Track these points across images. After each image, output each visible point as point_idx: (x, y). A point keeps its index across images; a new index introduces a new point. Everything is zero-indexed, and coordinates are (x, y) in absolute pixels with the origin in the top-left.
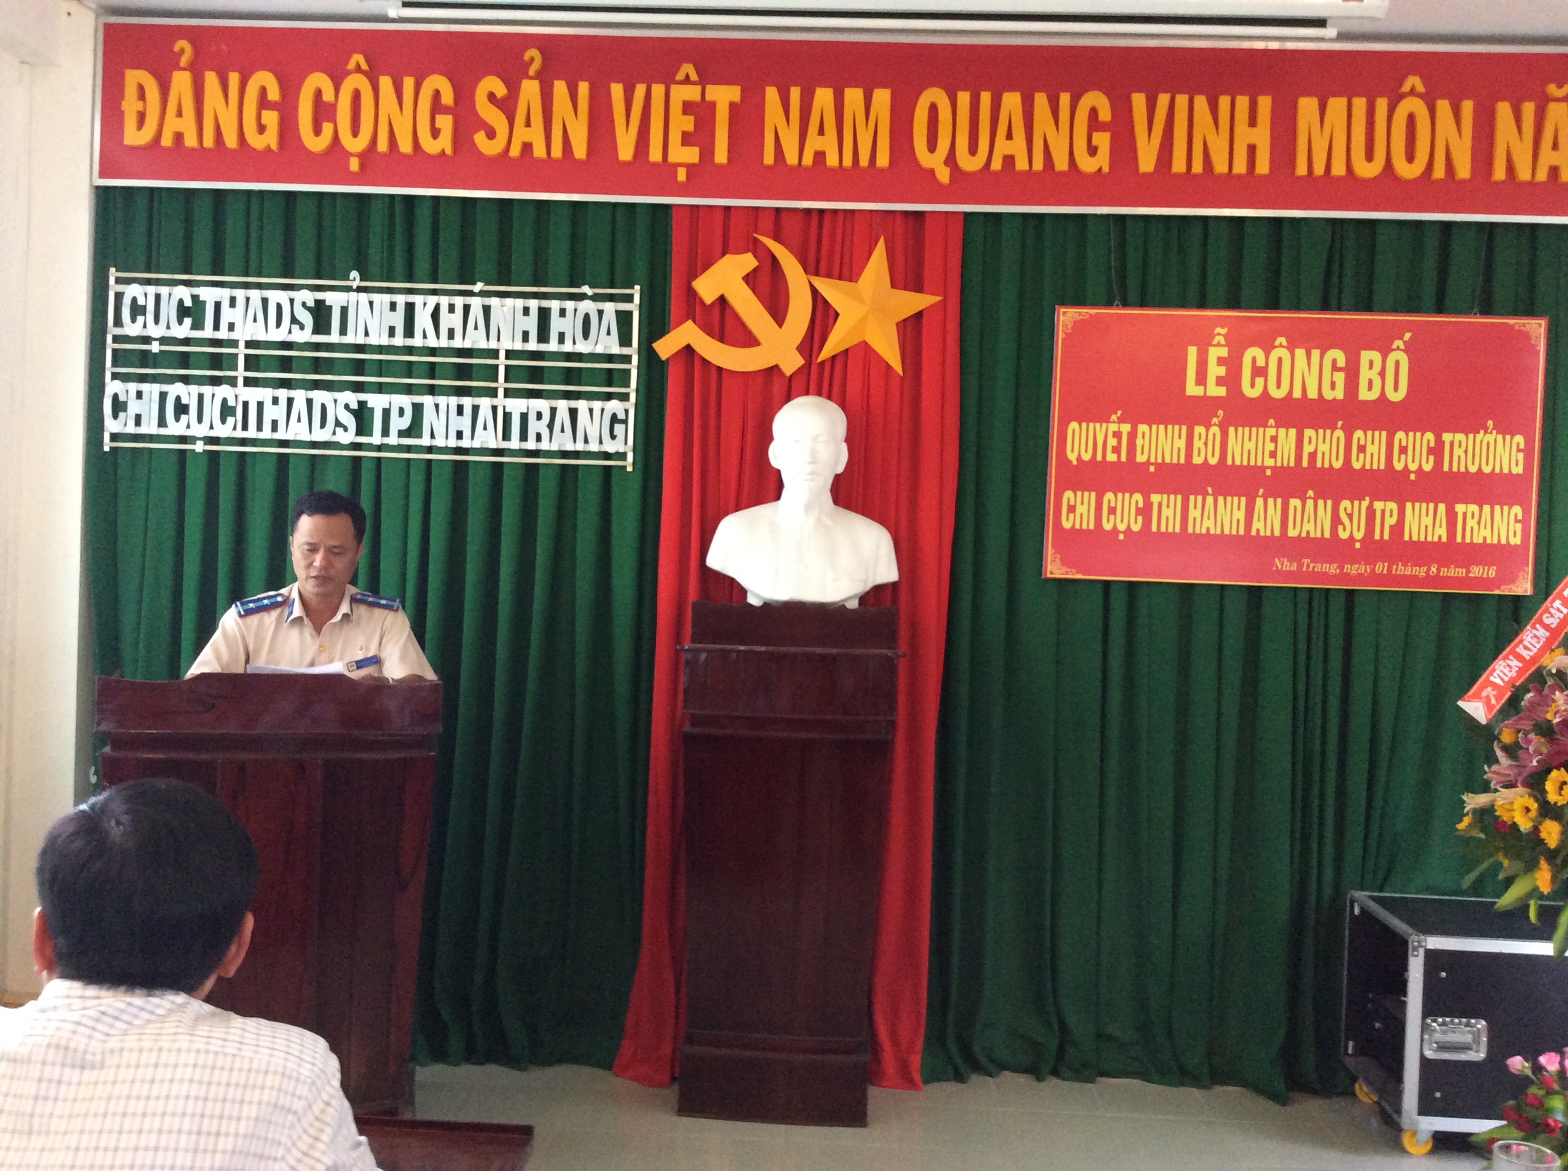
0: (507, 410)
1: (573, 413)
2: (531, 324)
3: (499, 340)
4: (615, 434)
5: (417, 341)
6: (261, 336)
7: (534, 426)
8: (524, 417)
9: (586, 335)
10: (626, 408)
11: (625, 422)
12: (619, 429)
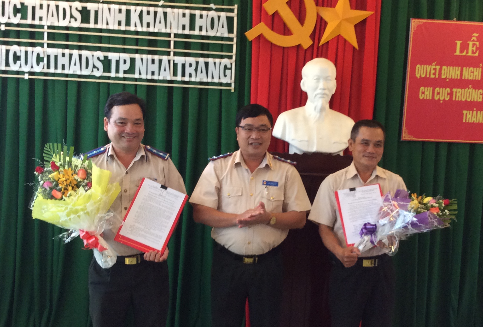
0: (175, 62)
1: (207, 64)
2: (186, 21)
3: (171, 28)
4: (226, 74)
5: (132, 28)
6: (56, 24)
7: (188, 70)
8: (184, 66)
9: (212, 27)
10: (231, 62)
11: (231, 69)
12: (228, 72)
